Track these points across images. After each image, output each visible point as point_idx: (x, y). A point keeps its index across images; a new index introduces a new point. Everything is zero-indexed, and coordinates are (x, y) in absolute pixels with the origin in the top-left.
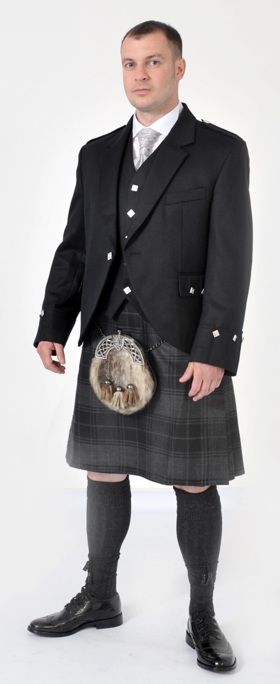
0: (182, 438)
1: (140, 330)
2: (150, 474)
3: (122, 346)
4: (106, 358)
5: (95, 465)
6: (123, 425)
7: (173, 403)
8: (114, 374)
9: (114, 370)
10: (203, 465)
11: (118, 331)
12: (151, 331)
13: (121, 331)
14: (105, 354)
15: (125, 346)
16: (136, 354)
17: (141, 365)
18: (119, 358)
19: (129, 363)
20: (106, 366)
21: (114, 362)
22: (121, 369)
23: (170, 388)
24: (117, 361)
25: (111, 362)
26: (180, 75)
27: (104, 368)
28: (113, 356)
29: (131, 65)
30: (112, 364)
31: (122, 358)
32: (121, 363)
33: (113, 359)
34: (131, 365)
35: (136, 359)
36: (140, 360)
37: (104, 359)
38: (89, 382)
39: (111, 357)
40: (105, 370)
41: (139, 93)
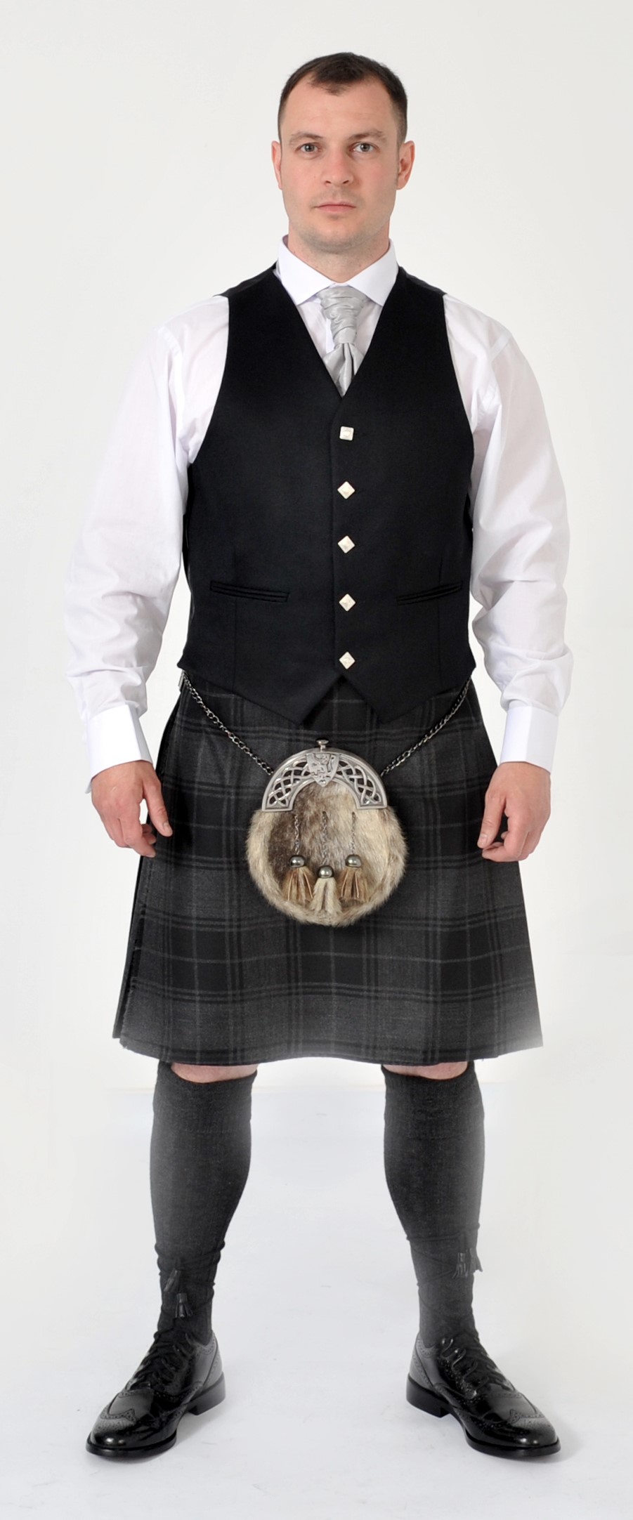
1: (364, 736)
3: (332, 774)
4: (290, 808)
6: (299, 949)
8: (310, 842)
9: (308, 831)
11: (320, 742)
12: (384, 737)
13: (325, 742)
14: (287, 801)
15: (339, 773)
16: (365, 788)
17: (379, 809)
18: (322, 802)
19: (348, 809)
20: (290, 826)
21: (312, 812)
22: (329, 826)
23: (428, 855)
24: (319, 811)
25: (302, 814)
26: (403, 177)
27: (286, 831)
28: (309, 802)
29: (310, 148)
30: (305, 819)
31: (332, 802)
32: (328, 814)
33: (307, 808)
34: (353, 813)
35: (367, 797)
36: (376, 798)
37: (286, 812)
38: (222, 863)
39: (304, 804)
40: (287, 835)
41: (329, 211)
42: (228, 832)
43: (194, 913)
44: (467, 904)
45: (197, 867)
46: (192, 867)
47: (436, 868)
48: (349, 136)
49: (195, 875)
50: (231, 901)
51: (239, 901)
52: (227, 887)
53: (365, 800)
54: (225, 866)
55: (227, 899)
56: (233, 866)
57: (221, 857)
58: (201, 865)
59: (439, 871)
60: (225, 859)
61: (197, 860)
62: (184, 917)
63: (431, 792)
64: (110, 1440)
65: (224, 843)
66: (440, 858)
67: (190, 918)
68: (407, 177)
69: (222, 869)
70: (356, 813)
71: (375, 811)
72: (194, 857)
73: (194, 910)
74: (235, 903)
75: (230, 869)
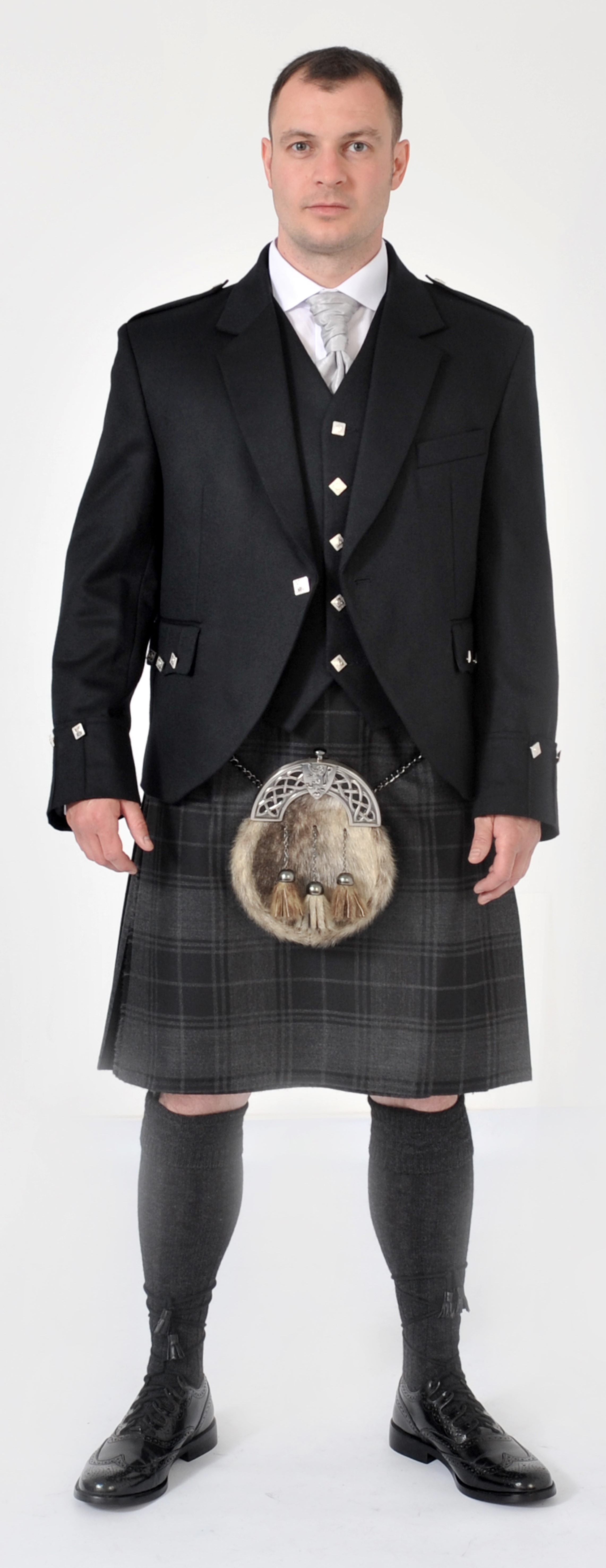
0: (454, 988)
1: (357, 750)
2: (367, 1078)
3: (328, 786)
4: (280, 819)
5: (224, 1076)
6: (289, 974)
7: (430, 910)
8: (298, 856)
9: (297, 845)
10: (489, 1043)
11: (317, 752)
12: (377, 751)
13: (323, 753)
14: (278, 812)
15: (335, 786)
16: (360, 804)
17: (372, 828)
18: (314, 815)
19: (340, 824)
20: (278, 838)
21: (303, 826)
22: (319, 841)
23: (424, 877)
24: (309, 824)
25: (292, 826)
26: (397, 177)
27: (273, 843)
28: (300, 814)
29: (301, 147)
30: (294, 832)
31: (324, 816)
32: (319, 829)
33: (298, 820)
34: (345, 830)
35: (361, 814)
36: (370, 816)
37: (275, 822)
38: (208, 882)
39: (294, 816)
40: (274, 847)
41: (320, 212)
42: (215, 849)
43: (179, 934)
44: (464, 930)
45: (182, 887)
46: (176, 886)
47: (433, 891)
48: (343, 134)
49: (180, 894)
50: (217, 922)
51: (226, 921)
52: (213, 907)
53: (359, 817)
54: (212, 885)
55: (213, 919)
56: (220, 885)
57: (207, 876)
58: (187, 884)
59: (436, 894)
60: (211, 878)
61: (182, 879)
62: (170, 939)
63: (428, 811)
64: (99, 1487)
65: (210, 861)
66: (437, 880)
67: (175, 940)
68: (402, 176)
69: (208, 888)
70: (348, 830)
71: (367, 829)
72: (179, 876)
73: (179, 931)
74: (222, 923)
75: (216, 888)
